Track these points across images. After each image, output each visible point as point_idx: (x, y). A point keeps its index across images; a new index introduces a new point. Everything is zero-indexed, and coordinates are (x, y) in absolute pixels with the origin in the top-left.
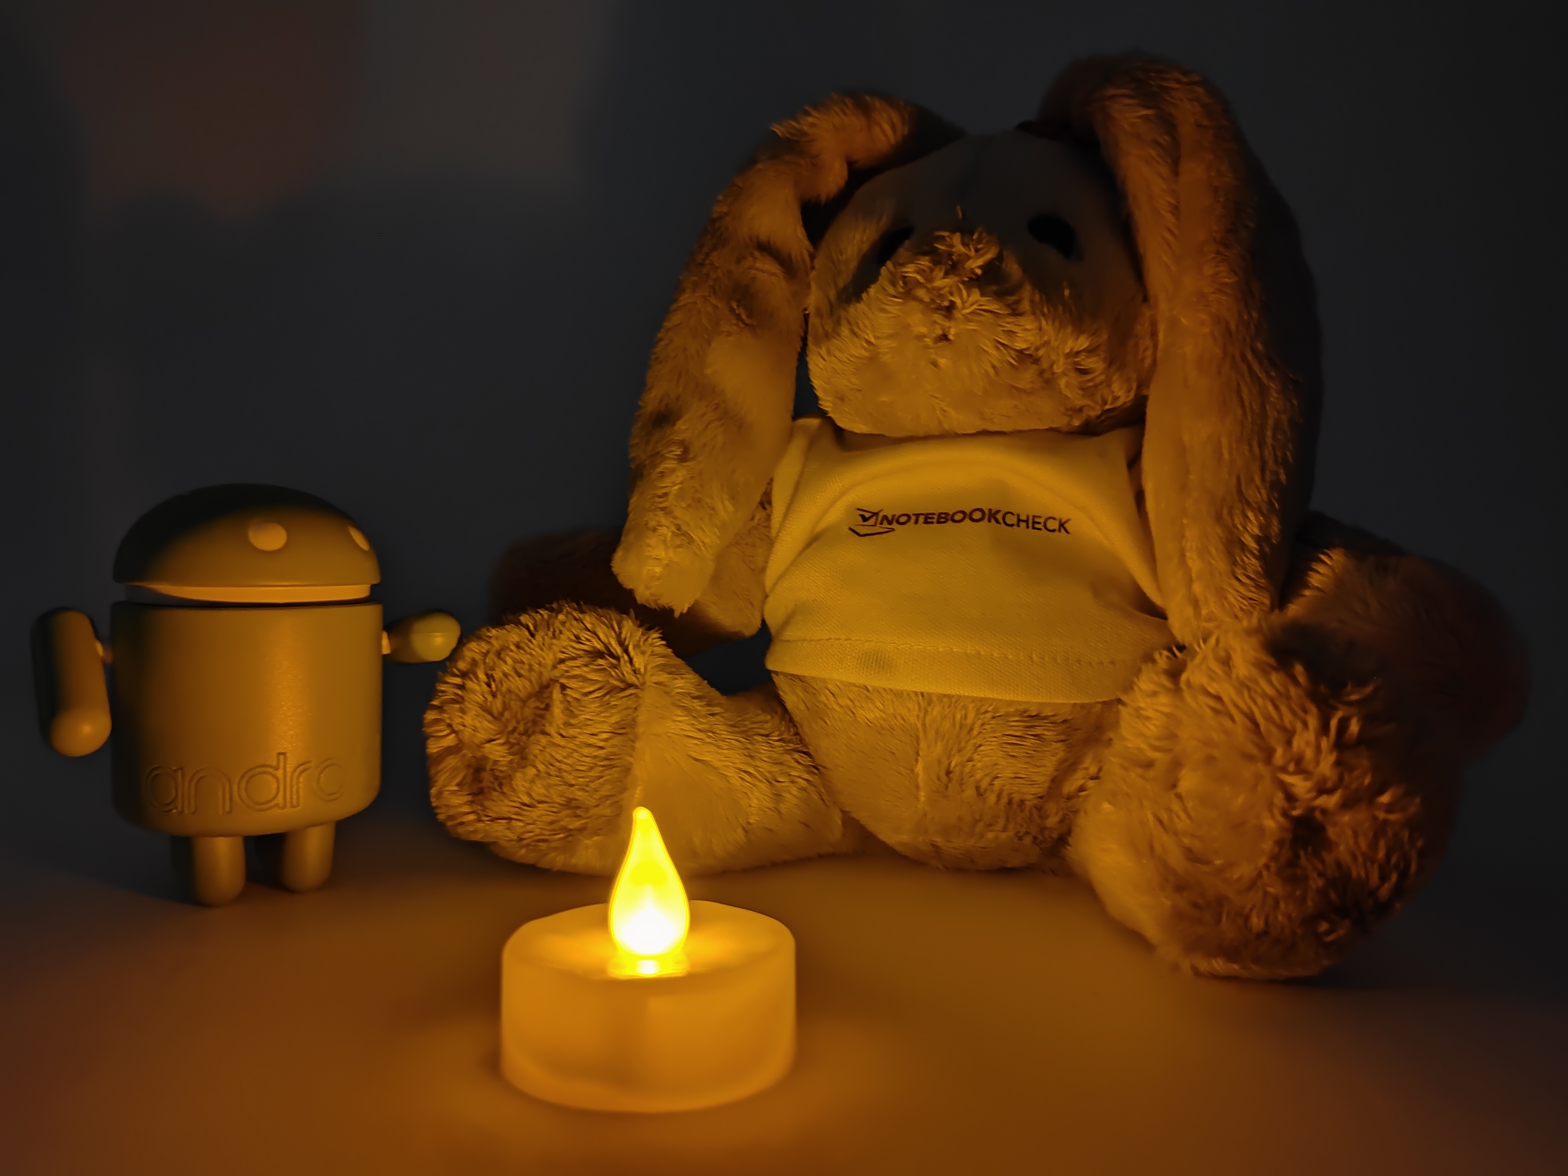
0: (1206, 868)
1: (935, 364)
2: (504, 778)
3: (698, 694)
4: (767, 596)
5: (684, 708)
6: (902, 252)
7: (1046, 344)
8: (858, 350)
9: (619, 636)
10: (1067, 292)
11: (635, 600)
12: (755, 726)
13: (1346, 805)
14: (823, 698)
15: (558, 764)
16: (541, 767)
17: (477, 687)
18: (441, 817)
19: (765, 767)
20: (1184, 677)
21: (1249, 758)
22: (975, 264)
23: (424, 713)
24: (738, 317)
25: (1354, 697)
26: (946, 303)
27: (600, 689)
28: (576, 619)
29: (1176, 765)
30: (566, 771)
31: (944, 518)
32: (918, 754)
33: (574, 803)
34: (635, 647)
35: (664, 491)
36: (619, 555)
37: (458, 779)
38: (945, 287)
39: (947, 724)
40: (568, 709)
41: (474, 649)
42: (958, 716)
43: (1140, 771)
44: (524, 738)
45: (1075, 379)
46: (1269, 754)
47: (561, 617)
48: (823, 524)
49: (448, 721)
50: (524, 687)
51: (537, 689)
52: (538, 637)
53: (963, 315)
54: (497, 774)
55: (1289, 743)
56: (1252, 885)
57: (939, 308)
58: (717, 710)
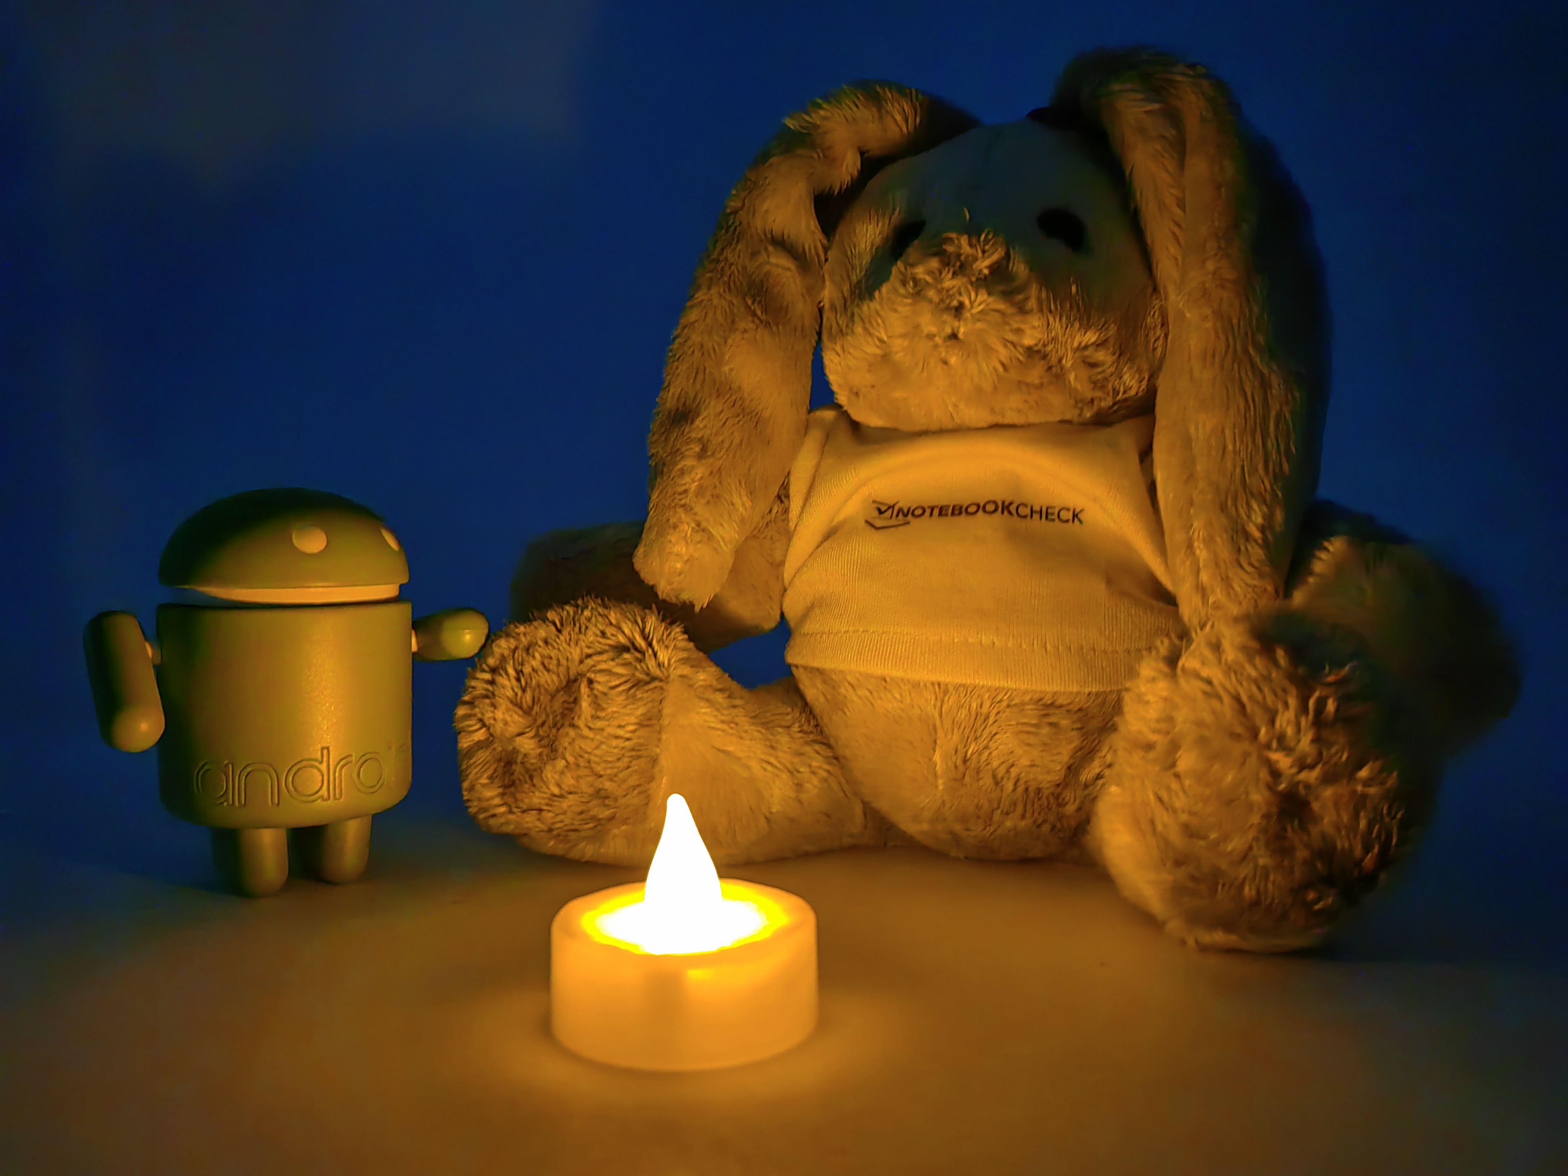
0: (1202, 843)
1: (945, 362)
2: (535, 770)
3: (719, 686)
4: (785, 590)
5: (708, 700)
6: (913, 252)
7: (1054, 340)
8: (872, 349)
9: (642, 631)
10: (1074, 289)
11: (657, 595)
12: (777, 717)
13: (1328, 779)
14: (842, 690)
15: (586, 756)
16: (571, 759)
17: (507, 683)
18: (472, 810)
19: (785, 757)
20: (1180, 663)
21: (1235, 736)
22: (983, 265)
23: (455, 709)
24: (754, 314)
25: (1331, 679)
26: (955, 303)
27: (626, 682)
28: (600, 614)
29: (1174, 746)
30: (596, 763)
31: (958, 510)
32: (935, 742)
33: (602, 793)
34: (658, 641)
35: (684, 488)
36: (640, 551)
37: (489, 773)
38: (953, 287)
39: (964, 712)
40: (595, 703)
41: (503, 646)
42: (974, 706)
43: (1142, 753)
44: (554, 731)
45: (1084, 373)
46: (1254, 733)
47: (587, 613)
48: (841, 517)
49: (480, 716)
50: (553, 681)
51: (564, 683)
52: (565, 633)
53: (972, 315)
54: (528, 766)
55: (1272, 722)
56: (1245, 857)
57: (948, 308)
58: (738, 702)
